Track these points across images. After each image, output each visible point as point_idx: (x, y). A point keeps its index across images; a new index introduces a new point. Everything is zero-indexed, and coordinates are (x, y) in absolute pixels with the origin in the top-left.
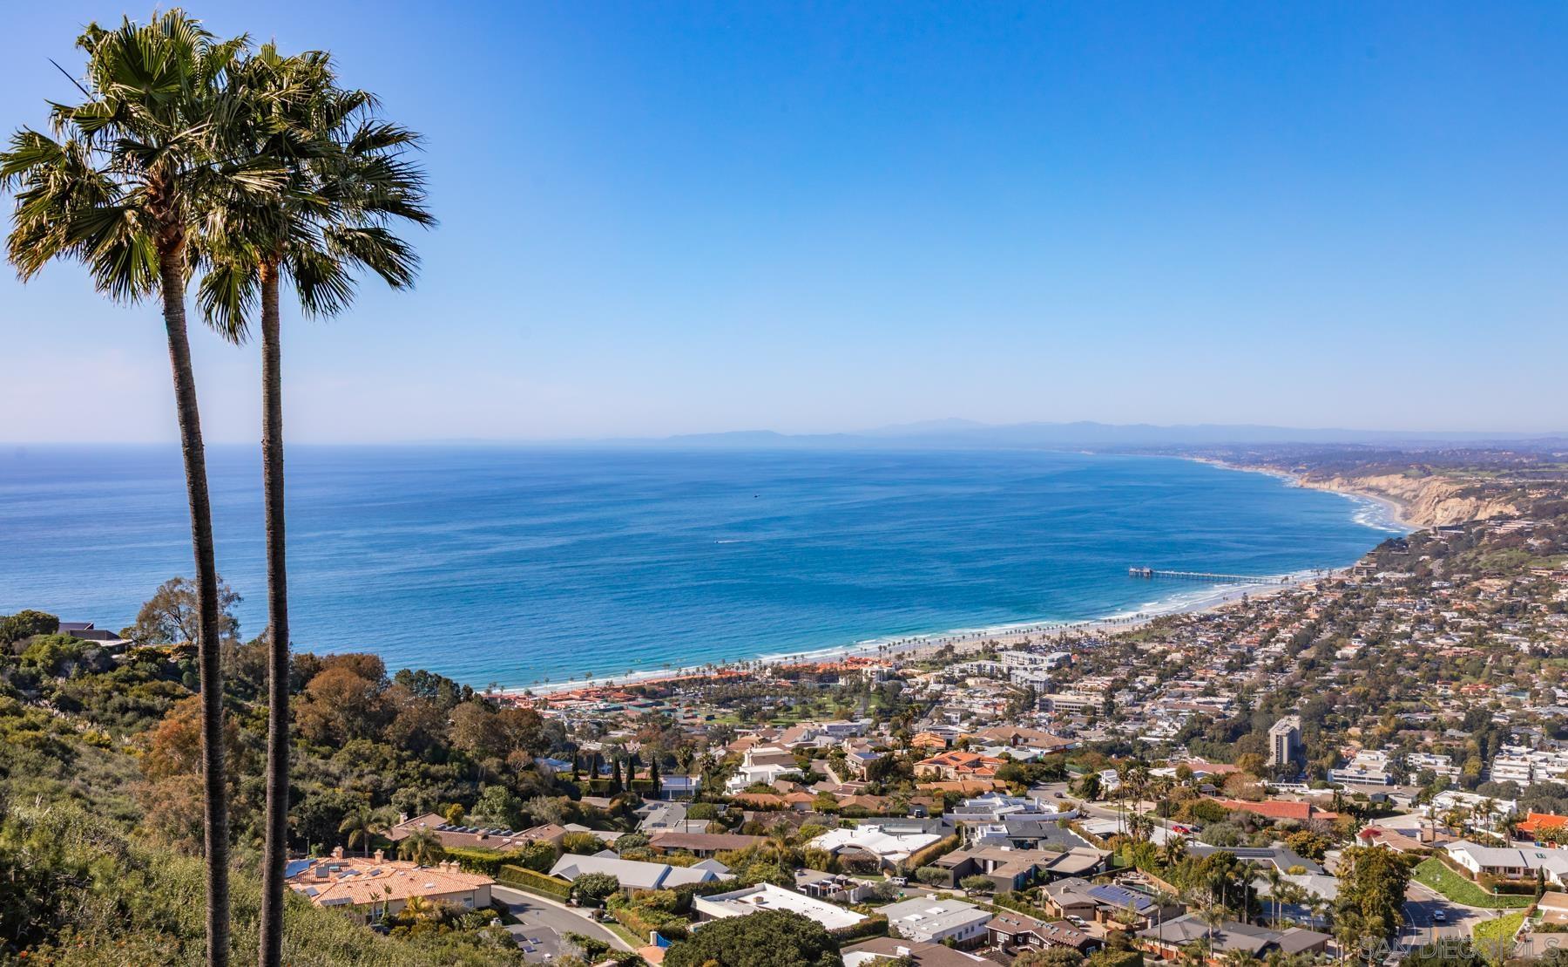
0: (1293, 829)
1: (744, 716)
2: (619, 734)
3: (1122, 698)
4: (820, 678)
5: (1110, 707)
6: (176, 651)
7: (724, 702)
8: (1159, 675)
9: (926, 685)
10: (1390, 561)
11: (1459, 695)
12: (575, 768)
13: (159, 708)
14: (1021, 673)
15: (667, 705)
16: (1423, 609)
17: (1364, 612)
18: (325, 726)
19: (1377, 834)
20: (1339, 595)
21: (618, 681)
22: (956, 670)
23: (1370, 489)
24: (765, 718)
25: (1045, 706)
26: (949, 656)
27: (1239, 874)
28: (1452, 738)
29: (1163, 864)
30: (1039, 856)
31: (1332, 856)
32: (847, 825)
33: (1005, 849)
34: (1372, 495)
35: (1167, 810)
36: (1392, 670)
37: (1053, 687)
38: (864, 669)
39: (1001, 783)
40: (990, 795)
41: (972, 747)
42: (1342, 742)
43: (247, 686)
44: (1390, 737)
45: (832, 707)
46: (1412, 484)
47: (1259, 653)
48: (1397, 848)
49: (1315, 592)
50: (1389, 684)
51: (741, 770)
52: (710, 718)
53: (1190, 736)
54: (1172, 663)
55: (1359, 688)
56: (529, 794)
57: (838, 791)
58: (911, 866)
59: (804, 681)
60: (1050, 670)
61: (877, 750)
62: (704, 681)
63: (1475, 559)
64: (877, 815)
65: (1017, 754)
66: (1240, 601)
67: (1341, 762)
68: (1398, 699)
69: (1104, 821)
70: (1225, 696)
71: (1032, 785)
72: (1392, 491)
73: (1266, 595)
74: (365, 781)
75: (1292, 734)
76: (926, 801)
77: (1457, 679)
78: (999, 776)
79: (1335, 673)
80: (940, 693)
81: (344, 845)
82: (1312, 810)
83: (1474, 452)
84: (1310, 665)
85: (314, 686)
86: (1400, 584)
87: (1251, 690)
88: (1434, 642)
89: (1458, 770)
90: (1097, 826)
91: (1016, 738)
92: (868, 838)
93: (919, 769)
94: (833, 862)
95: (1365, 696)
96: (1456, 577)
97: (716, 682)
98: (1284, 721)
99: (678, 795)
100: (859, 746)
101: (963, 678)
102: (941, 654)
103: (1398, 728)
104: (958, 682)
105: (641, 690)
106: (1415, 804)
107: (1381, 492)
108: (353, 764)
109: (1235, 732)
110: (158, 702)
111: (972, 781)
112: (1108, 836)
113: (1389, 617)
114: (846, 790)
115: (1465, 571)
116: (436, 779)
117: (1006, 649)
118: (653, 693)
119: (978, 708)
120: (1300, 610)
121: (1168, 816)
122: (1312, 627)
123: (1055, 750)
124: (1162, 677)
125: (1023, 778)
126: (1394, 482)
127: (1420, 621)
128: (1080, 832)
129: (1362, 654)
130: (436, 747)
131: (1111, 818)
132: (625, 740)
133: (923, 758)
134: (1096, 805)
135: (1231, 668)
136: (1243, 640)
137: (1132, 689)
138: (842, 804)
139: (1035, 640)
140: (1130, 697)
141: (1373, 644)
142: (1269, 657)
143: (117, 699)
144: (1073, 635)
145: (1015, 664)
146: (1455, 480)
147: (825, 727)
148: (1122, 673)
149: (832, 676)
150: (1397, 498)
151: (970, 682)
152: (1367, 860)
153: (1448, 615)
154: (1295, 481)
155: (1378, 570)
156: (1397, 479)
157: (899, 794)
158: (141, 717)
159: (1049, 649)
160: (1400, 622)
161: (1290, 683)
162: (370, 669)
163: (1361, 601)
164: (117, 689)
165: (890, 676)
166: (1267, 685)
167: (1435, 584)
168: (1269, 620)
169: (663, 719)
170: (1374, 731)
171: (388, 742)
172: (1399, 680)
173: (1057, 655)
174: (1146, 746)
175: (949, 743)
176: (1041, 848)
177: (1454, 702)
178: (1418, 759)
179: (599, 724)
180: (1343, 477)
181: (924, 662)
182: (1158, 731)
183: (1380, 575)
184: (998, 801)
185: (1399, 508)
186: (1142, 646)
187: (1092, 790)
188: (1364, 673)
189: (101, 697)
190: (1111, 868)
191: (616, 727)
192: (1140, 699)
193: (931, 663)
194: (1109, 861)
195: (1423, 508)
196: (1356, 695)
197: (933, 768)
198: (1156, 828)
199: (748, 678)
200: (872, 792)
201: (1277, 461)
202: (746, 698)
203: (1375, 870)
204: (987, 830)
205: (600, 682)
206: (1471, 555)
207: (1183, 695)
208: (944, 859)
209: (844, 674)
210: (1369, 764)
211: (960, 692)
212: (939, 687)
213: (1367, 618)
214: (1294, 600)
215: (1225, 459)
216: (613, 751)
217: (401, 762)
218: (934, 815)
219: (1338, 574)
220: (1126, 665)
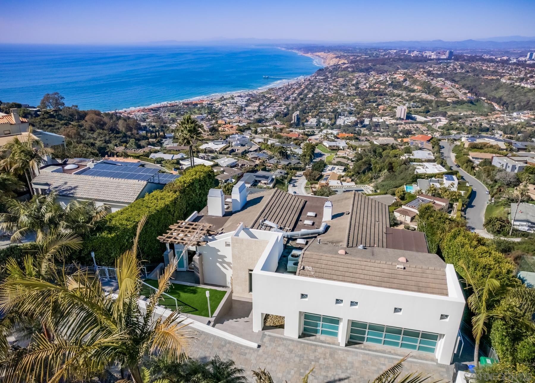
0: (295, 140)
1: (177, 115)
3: (262, 108)
4: (194, 105)
5: (259, 110)
6: (52, 111)
7: (172, 112)
9: (218, 106)
10: (320, 74)
11: (332, 105)
12: (146, 133)
13: (52, 125)
14: (239, 102)
15: (159, 113)
16: (326, 85)
17: (313, 86)
18: (91, 127)
19: (311, 140)
20: (309, 82)
21: (146, 107)
22: (225, 102)
23: (317, 56)
25: (245, 110)
26: (223, 99)
27: (284, 150)
28: (330, 115)
29: (270, 148)
30: (246, 148)
31: (302, 145)
32: (206, 143)
33: (239, 146)
34: (317, 57)
35: (271, 136)
36: (319, 100)
37: (247, 106)
38: (204, 103)
39: (237, 132)
40: (235, 135)
41: (231, 123)
42: (308, 116)
43: (71, 119)
44: (317, 115)
45: (197, 112)
46: (326, 54)
47: (291, 96)
48: (314, 143)
49: (304, 81)
50: (318, 103)
52: (169, 115)
53: (276, 116)
54: (273, 99)
55: (312, 104)
56: (139, 140)
57: (203, 135)
58: (221, 151)
59: (190, 106)
60: (246, 101)
61: (211, 125)
62: (167, 106)
63: (338, 74)
64: (212, 140)
65: (241, 125)
66: (287, 84)
67: (307, 121)
68: (319, 106)
69: (258, 139)
70: (284, 107)
71: (244, 131)
72: (321, 56)
73: (293, 82)
74: (102, 139)
75: (297, 115)
76: (222, 136)
77: (332, 102)
78: (236, 130)
79: (307, 101)
80: (221, 108)
81: (108, 155)
82: (299, 135)
83: (340, 46)
84: (302, 99)
85: (87, 118)
86: (322, 79)
87: (289, 105)
88: (328, 93)
89: (330, 122)
90: (257, 140)
91: (240, 121)
92: (211, 145)
93: (220, 129)
94: (205, 151)
95: (313, 106)
96: (333, 78)
97: (170, 107)
98: (295, 113)
99: (170, 138)
100: (207, 124)
101: (226, 104)
102: (221, 98)
103: (319, 113)
104: (225, 105)
105: (152, 109)
106: (319, 132)
107: (319, 56)
108: (99, 135)
109: (286, 115)
110: (52, 124)
111: (232, 131)
112: (259, 142)
113: (319, 87)
114: (205, 134)
115: (335, 76)
116: (118, 138)
117: (236, 97)
118: (155, 110)
119: (230, 111)
120: (300, 86)
121: (271, 137)
122: (302, 90)
123: (248, 123)
124: (270, 103)
125: (241, 130)
126: (321, 54)
127: (325, 88)
128: (254, 142)
129: (313, 96)
130: (117, 131)
131: (260, 138)
132: (151, 122)
133: (220, 126)
134: (257, 136)
135: (285, 100)
136: (288, 93)
137: (264, 106)
138: (204, 138)
139: (242, 94)
140: (263, 108)
141: (315, 94)
142: (293, 97)
143: (42, 123)
144: (251, 93)
145: (238, 100)
146: (335, 54)
147: (196, 117)
148: (261, 102)
149: (196, 104)
150: (323, 58)
151: (228, 105)
152: (308, 146)
153: (331, 87)
154: (300, 53)
155: (317, 76)
156: (323, 53)
157: (216, 135)
158: (49, 127)
159: (245, 97)
160: (321, 88)
161: (297, 103)
162: (98, 114)
163: (313, 83)
164: (42, 121)
165: (210, 104)
166: (293, 104)
167: (329, 79)
168: (294, 88)
169: (158, 116)
170: (314, 114)
171: (105, 130)
172: (320, 102)
173: (247, 98)
174: (267, 119)
175: (226, 122)
176: (246, 146)
177: (331, 107)
178: (322, 120)
179: (143, 118)
180: (311, 52)
181: (217, 100)
182: (269, 115)
183: (317, 77)
184: (237, 136)
185: (323, 61)
186: (266, 95)
187: (256, 132)
188: (313, 101)
189: (39, 123)
190: (260, 149)
191: (148, 119)
192: (265, 108)
193: (219, 101)
194: (260, 148)
195: (328, 60)
196: (311, 106)
197: (223, 129)
198: (269, 140)
199: (177, 105)
200: (210, 135)
201: (296, 48)
202: (177, 110)
203: (309, 148)
204: (235, 143)
205: (142, 108)
206: (337, 73)
207: (275, 107)
208: (227, 149)
209: (199, 104)
210: (313, 121)
211: (226, 107)
212: (221, 106)
213: (314, 88)
214: (299, 84)
215: (285, 48)
216: (149, 125)
217: (109, 134)
218: (224, 140)
219: (308, 77)
220: (263, 100)
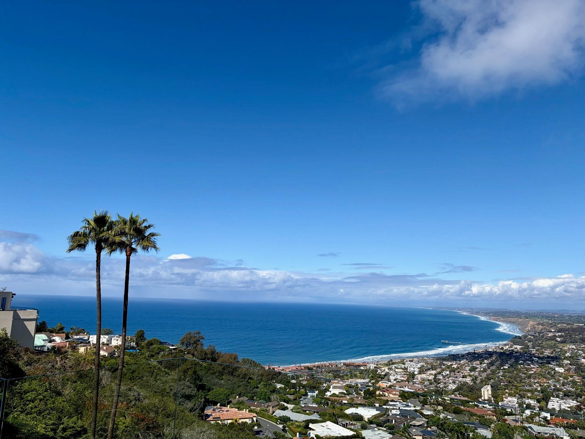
1: (334, 376)
2: (300, 379)
3: (439, 377)
4: (356, 366)
5: (436, 380)
8: (449, 371)
9: (385, 370)
10: (517, 342)
14: (411, 368)
19: (507, 420)
22: (393, 366)
24: (340, 377)
25: (416, 377)
26: (391, 362)
28: (536, 395)
30: (408, 419)
32: (355, 407)
33: (399, 417)
37: (420, 373)
38: (368, 365)
40: (396, 402)
41: (393, 387)
42: (503, 394)
44: (517, 393)
46: (523, 321)
47: (479, 367)
48: (512, 425)
49: (495, 350)
50: (517, 378)
51: (330, 390)
52: (325, 376)
53: (458, 389)
54: (454, 368)
57: (355, 398)
58: (371, 419)
59: (351, 367)
60: (419, 368)
61: (367, 387)
63: (542, 343)
64: (364, 405)
65: (406, 391)
66: (473, 351)
67: (503, 400)
68: (520, 382)
69: (427, 411)
70: (469, 378)
71: (408, 399)
72: (517, 323)
75: (488, 391)
77: (537, 377)
79: (501, 374)
80: (388, 373)
81: (221, 403)
84: (493, 371)
86: (520, 349)
87: (476, 377)
88: (530, 366)
89: (538, 404)
91: (406, 386)
92: (361, 411)
93: (377, 393)
96: (536, 348)
98: (486, 387)
99: (312, 396)
101: (395, 369)
102: (389, 362)
103: (520, 391)
104: (393, 370)
105: (308, 368)
111: (391, 397)
112: (428, 415)
114: (357, 397)
115: (539, 346)
117: (407, 362)
118: (311, 369)
119: (398, 377)
120: (491, 355)
124: (451, 372)
125: (404, 396)
126: (517, 320)
128: (420, 413)
131: (430, 410)
133: (379, 390)
134: (426, 406)
135: (471, 371)
137: (442, 375)
138: (355, 401)
139: (415, 359)
140: (441, 377)
141: (512, 366)
142: (482, 368)
145: (409, 366)
148: (439, 370)
149: (359, 366)
151: (397, 370)
153: (534, 359)
155: (513, 345)
157: (371, 399)
159: (419, 362)
161: (488, 376)
162: (234, 357)
165: (375, 367)
166: (481, 376)
167: (530, 350)
168: (482, 357)
170: (512, 392)
172: (520, 377)
173: (421, 364)
175: (387, 386)
177: (537, 384)
178: (526, 400)
181: (384, 364)
182: (449, 387)
184: (398, 403)
185: (519, 328)
187: (425, 402)
188: (509, 374)
190: (428, 425)
192: (444, 377)
193: (386, 364)
194: (427, 422)
195: (526, 328)
196: (507, 380)
197: (381, 393)
199: (337, 366)
200: (364, 399)
202: (336, 371)
204: (394, 412)
206: (540, 342)
207: (457, 377)
208: (381, 418)
209: (362, 366)
210: (511, 401)
211: (394, 373)
212: (388, 371)
214: (489, 352)
218: (380, 406)
219: (501, 345)
220: (440, 368)
